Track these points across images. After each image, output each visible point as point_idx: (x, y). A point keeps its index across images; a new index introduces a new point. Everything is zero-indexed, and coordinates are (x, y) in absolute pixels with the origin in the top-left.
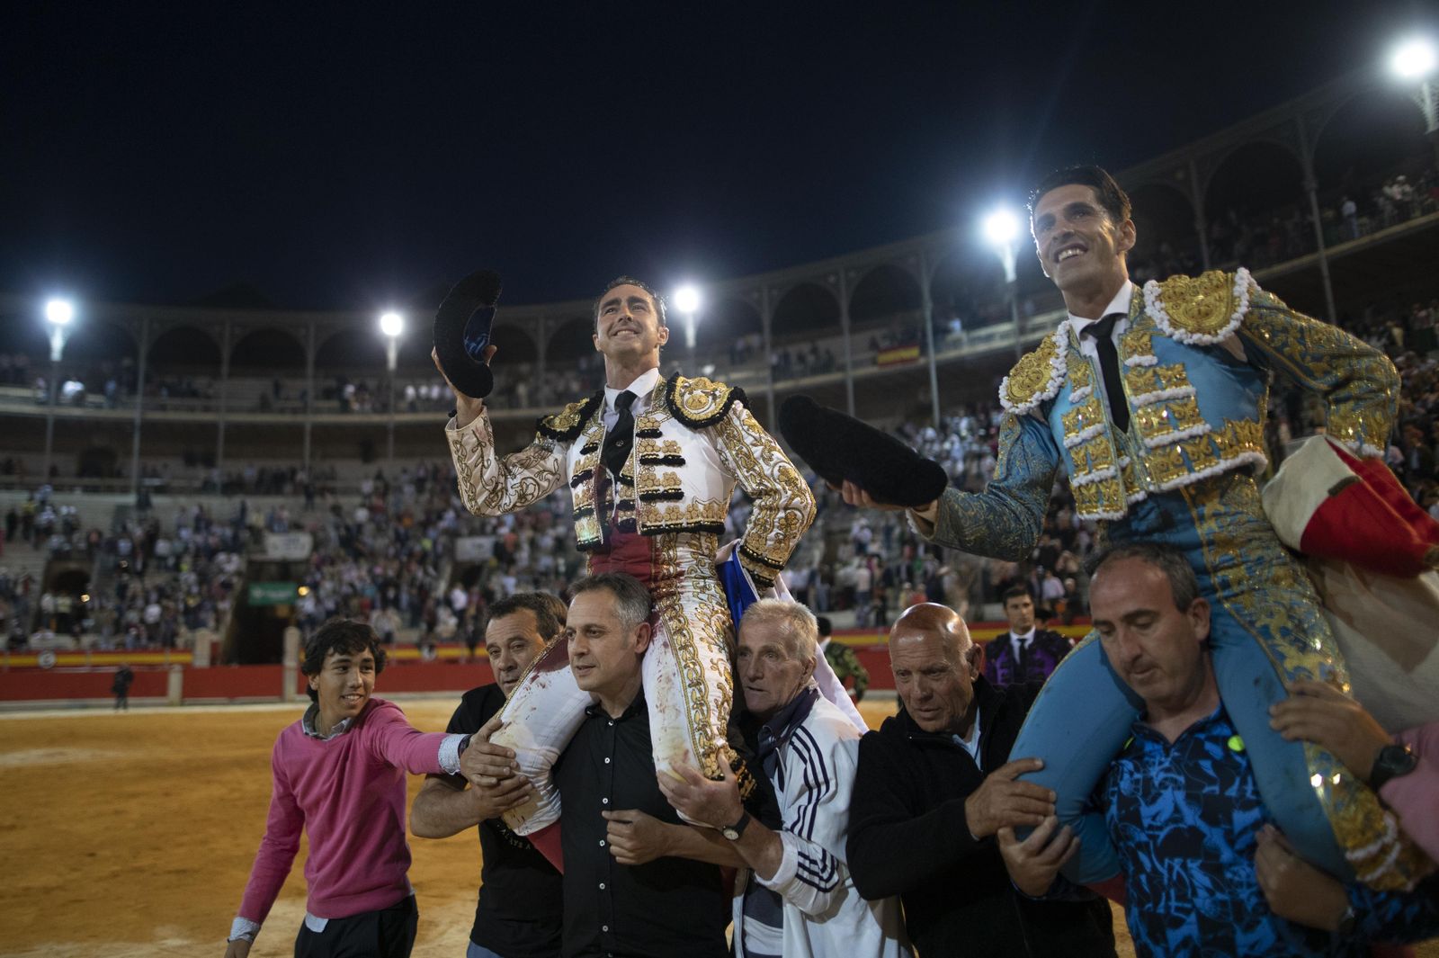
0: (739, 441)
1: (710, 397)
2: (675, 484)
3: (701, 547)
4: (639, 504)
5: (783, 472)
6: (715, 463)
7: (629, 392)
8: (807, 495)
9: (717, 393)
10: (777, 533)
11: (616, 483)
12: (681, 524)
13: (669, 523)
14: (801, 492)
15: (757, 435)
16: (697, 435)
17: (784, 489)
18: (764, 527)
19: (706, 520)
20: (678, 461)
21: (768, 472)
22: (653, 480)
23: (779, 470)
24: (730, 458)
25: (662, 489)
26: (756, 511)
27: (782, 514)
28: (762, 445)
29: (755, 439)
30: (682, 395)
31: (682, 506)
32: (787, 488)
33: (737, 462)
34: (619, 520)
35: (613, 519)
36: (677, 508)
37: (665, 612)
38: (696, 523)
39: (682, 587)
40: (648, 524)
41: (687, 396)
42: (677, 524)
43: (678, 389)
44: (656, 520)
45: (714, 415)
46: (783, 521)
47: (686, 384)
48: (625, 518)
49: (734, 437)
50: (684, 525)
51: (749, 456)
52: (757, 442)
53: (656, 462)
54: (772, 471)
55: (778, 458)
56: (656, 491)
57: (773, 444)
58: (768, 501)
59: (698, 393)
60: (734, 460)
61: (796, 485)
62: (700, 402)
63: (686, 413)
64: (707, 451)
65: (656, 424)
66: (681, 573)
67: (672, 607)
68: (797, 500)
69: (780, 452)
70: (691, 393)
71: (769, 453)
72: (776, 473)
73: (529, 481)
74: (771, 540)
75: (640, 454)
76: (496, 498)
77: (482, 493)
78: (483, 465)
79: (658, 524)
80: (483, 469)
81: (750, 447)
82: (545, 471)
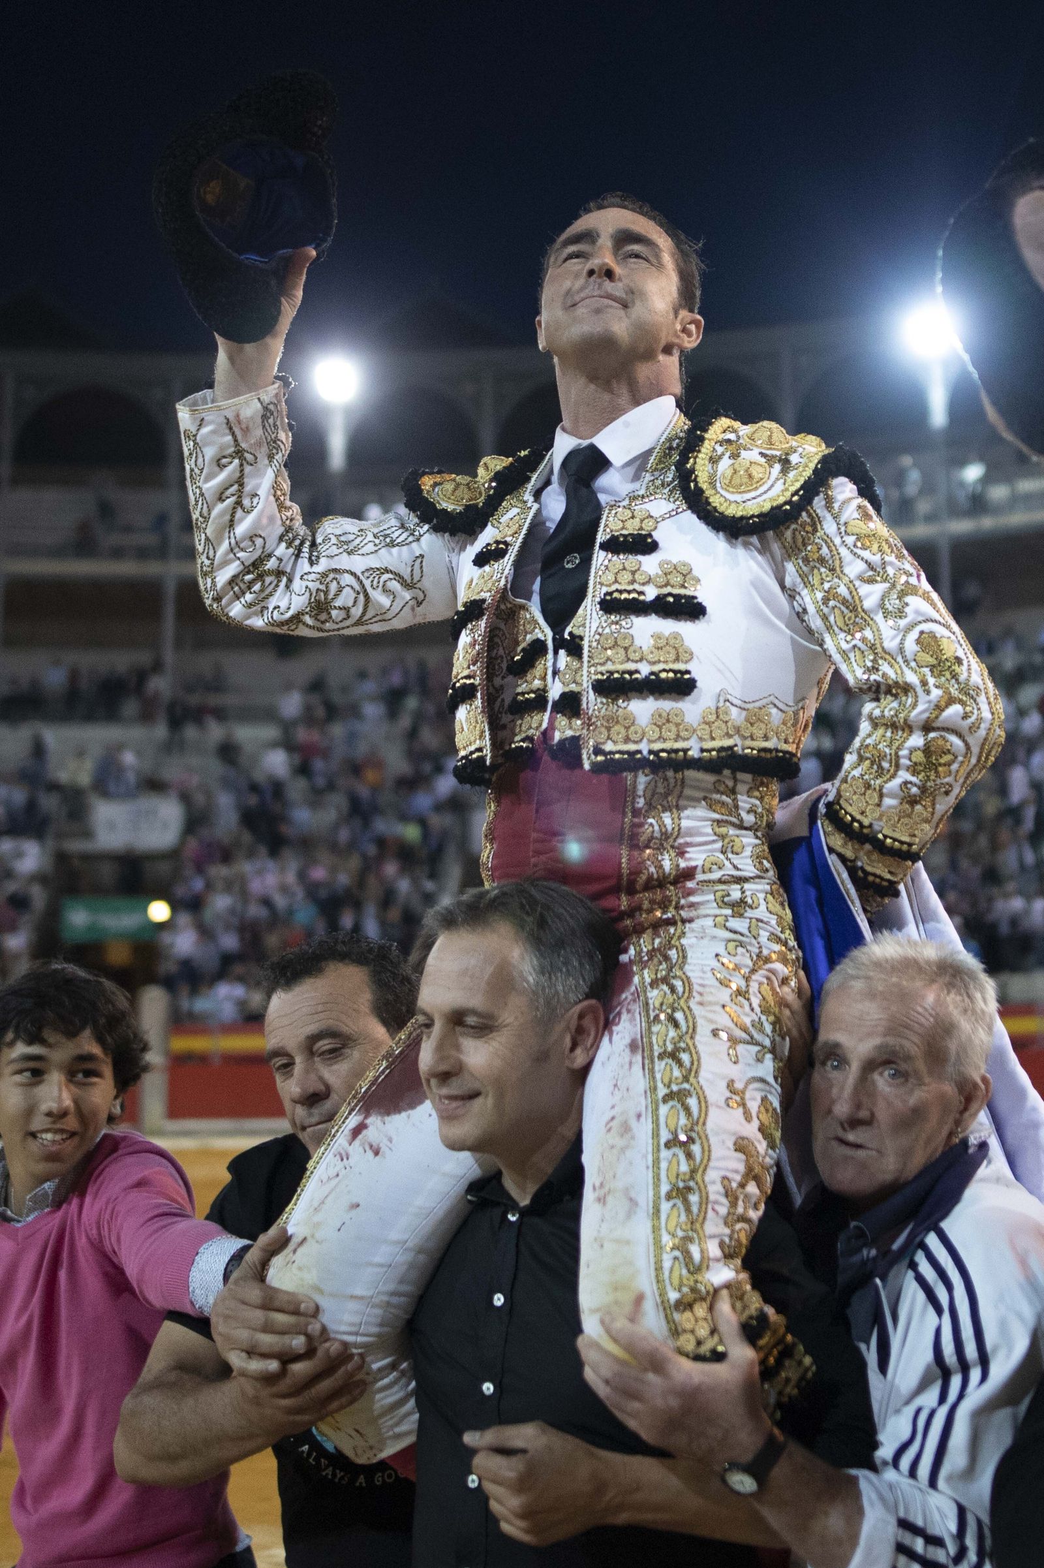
0: (832, 570)
1: (777, 467)
2: (677, 659)
3: (737, 807)
4: (591, 701)
5: (928, 642)
6: (779, 615)
7: (593, 449)
8: (982, 699)
9: (794, 459)
10: (906, 783)
11: (556, 653)
12: (685, 751)
13: (657, 746)
14: (969, 693)
15: (876, 559)
16: (740, 552)
17: (924, 683)
18: (880, 764)
19: (749, 743)
20: (691, 610)
21: (891, 644)
22: (626, 649)
23: (918, 641)
24: (811, 609)
25: (645, 670)
26: (865, 727)
27: (916, 740)
28: (885, 580)
29: (870, 566)
30: (714, 460)
31: (691, 709)
32: (931, 681)
33: (825, 618)
34: (557, 736)
35: (544, 733)
36: (680, 714)
37: (644, 965)
38: (721, 749)
39: (692, 905)
40: (609, 746)
41: (725, 464)
42: (676, 751)
43: (706, 447)
44: (627, 740)
45: (779, 507)
46: (919, 757)
47: (732, 437)
48: (569, 733)
49: (822, 560)
50: (694, 753)
51: (852, 606)
52: (874, 573)
53: (638, 608)
54: (902, 643)
55: (917, 612)
56: (631, 673)
57: (913, 580)
58: (888, 707)
59: (751, 455)
60: (819, 611)
61: (955, 676)
62: (750, 476)
63: (715, 501)
64: (756, 585)
65: (648, 525)
66: (689, 874)
67: (660, 954)
68: (955, 709)
69: (926, 597)
70: (735, 456)
71: (899, 598)
72: (911, 646)
73: (347, 579)
74: (892, 795)
75: (604, 590)
76: (257, 587)
77: (225, 563)
78: (239, 503)
79: (632, 747)
80: (239, 512)
81: (857, 583)
82: (387, 571)
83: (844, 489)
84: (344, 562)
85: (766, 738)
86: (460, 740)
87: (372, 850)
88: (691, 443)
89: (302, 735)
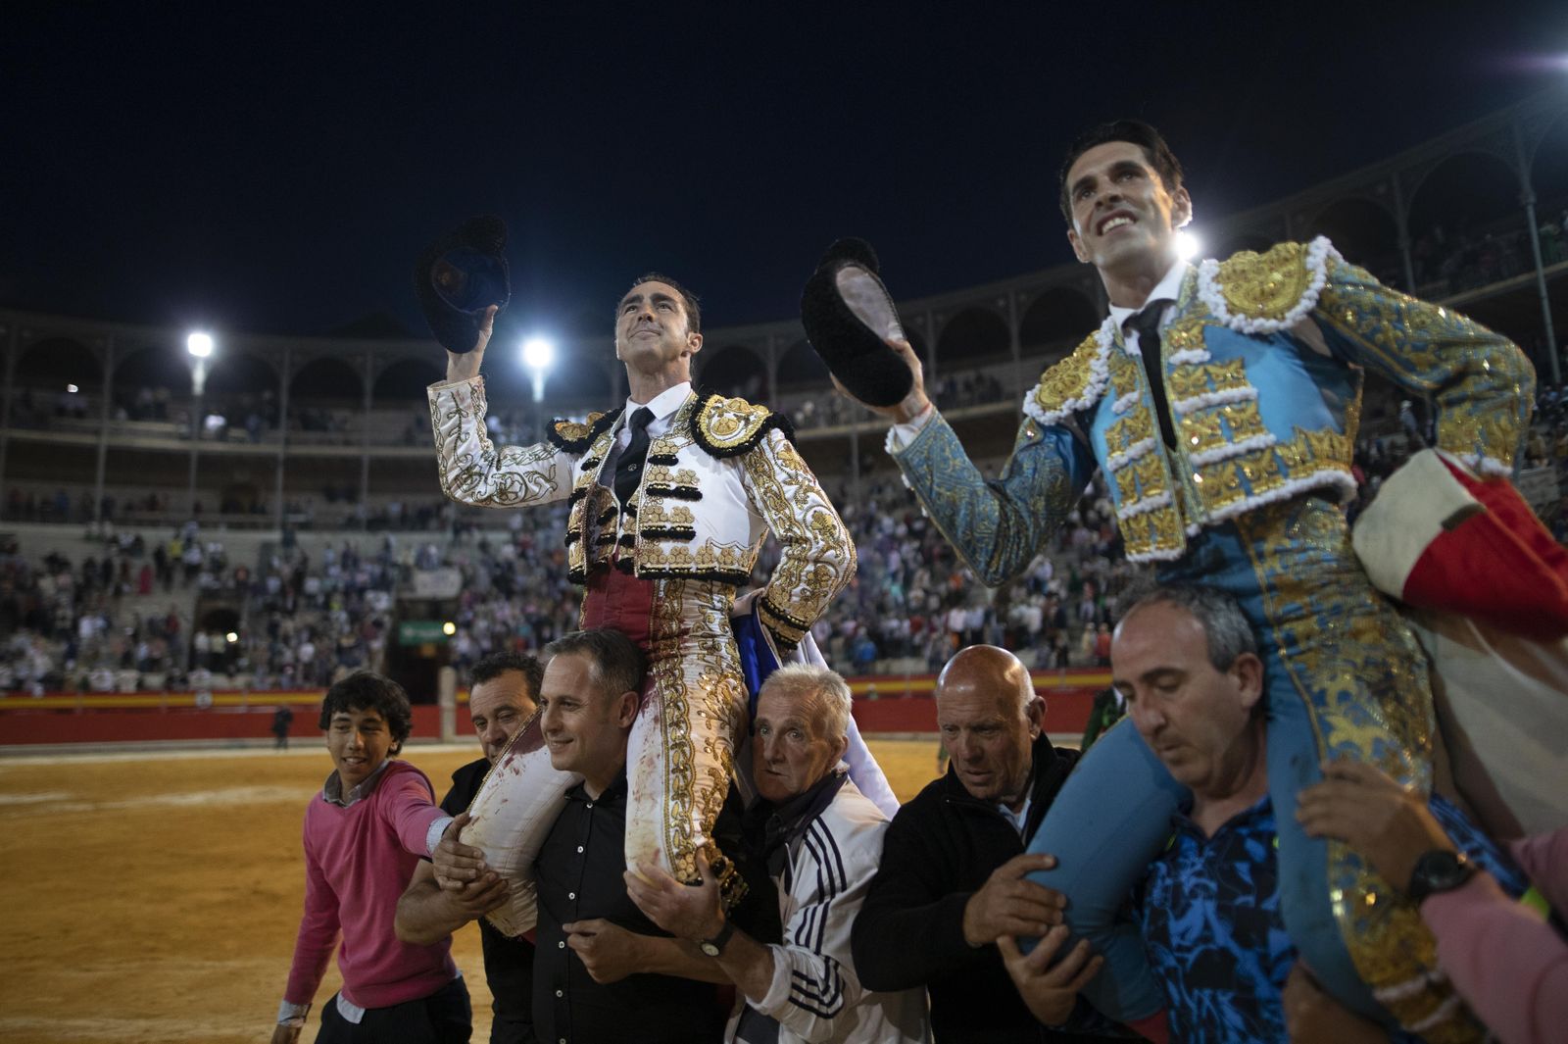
0: (770, 477)
1: (743, 422)
2: (686, 521)
3: (712, 599)
4: (640, 541)
5: (819, 517)
6: (742, 500)
7: (646, 409)
8: (846, 547)
9: (752, 418)
10: (804, 589)
11: (622, 514)
12: (689, 569)
13: (674, 566)
14: (839, 544)
15: (793, 472)
16: (721, 465)
17: (816, 538)
18: (791, 578)
19: (722, 566)
20: (694, 495)
21: (799, 517)
22: (659, 515)
23: (813, 516)
24: (758, 497)
25: (669, 526)
26: (784, 559)
27: (811, 567)
28: (797, 484)
29: (790, 476)
30: (710, 417)
31: (693, 547)
32: (820, 537)
33: (765, 502)
34: (620, 557)
35: (614, 556)
36: (686, 549)
37: (661, 678)
38: (708, 568)
39: (686, 648)
40: (648, 566)
41: (715, 419)
42: (684, 569)
43: (706, 411)
44: (658, 562)
45: (742, 444)
46: (811, 576)
47: (720, 405)
48: (626, 556)
49: (764, 472)
50: (693, 570)
51: (779, 496)
52: (792, 479)
53: (666, 493)
54: (805, 516)
55: (813, 501)
56: (661, 527)
57: (812, 484)
58: (796, 550)
59: (730, 415)
60: (762, 498)
61: (832, 535)
62: (728, 427)
63: (709, 439)
64: (730, 484)
65: (673, 451)
66: (686, 632)
67: (671, 672)
68: (831, 552)
69: (818, 493)
70: (721, 415)
71: (804, 493)
72: (809, 518)
73: (517, 477)
74: (796, 595)
75: (649, 483)
76: (469, 482)
77: (452, 469)
78: (459, 437)
79: (661, 566)
80: (459, 443)
81: (782, 485)
82: (536, 473)
83: (777, 434)
84: (515, 468)
85: (732, 564)
86: (571, 561)
87: (559, 597)
88: (697, 408)
89: (522, 537)
